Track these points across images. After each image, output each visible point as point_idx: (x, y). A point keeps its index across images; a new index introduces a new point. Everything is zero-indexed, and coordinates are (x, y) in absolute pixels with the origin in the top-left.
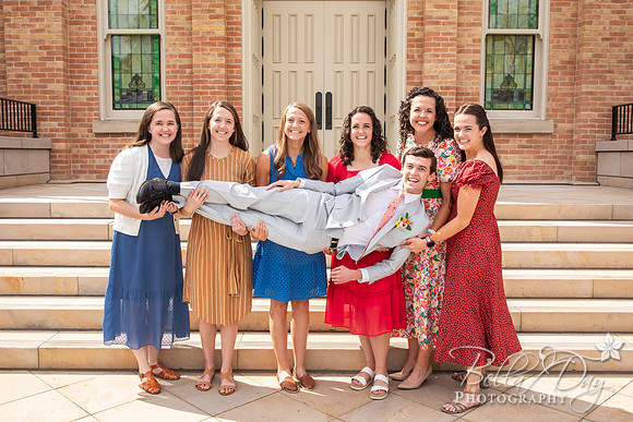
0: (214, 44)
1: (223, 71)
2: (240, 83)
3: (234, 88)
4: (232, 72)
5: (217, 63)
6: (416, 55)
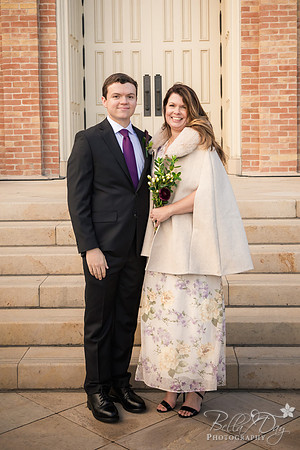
0: (25, 25)
1: (36, 54)
2: (56, 67)
3: (48, 73)
4: (46, 55)
5: (29, 45)
6: (251, 31)
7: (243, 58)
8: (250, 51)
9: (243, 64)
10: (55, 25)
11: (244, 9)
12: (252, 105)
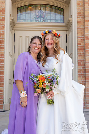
2: (3, 65)
6: (82, 53)
7: (78, 63)
8: (81, 60)
9: (78, 65)
10: (3, 48)
11: (78, 44)
12: (82, 82)
